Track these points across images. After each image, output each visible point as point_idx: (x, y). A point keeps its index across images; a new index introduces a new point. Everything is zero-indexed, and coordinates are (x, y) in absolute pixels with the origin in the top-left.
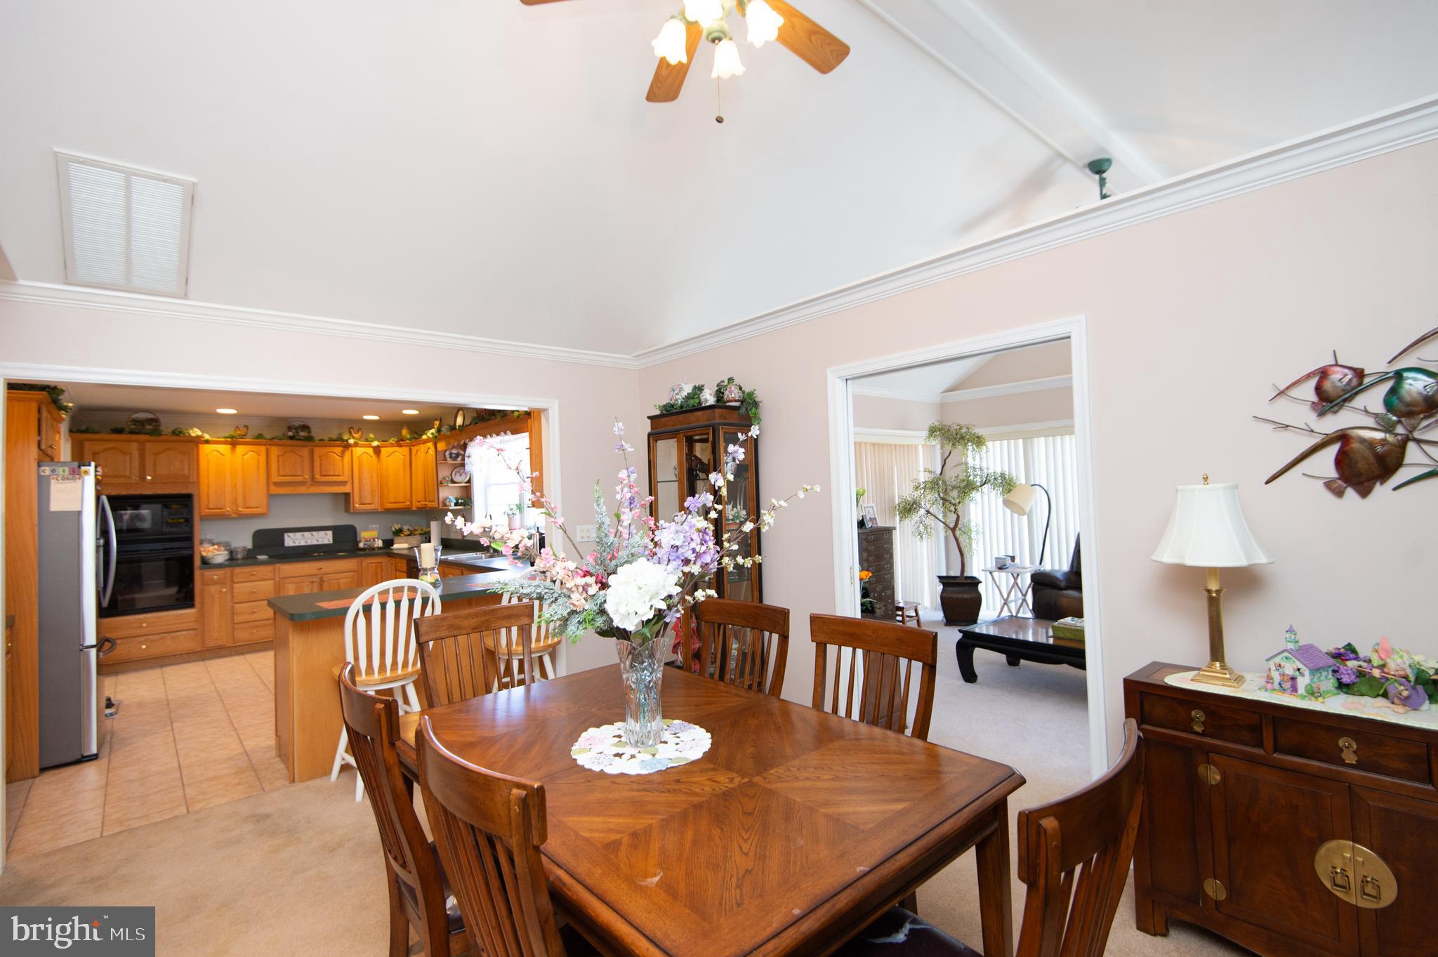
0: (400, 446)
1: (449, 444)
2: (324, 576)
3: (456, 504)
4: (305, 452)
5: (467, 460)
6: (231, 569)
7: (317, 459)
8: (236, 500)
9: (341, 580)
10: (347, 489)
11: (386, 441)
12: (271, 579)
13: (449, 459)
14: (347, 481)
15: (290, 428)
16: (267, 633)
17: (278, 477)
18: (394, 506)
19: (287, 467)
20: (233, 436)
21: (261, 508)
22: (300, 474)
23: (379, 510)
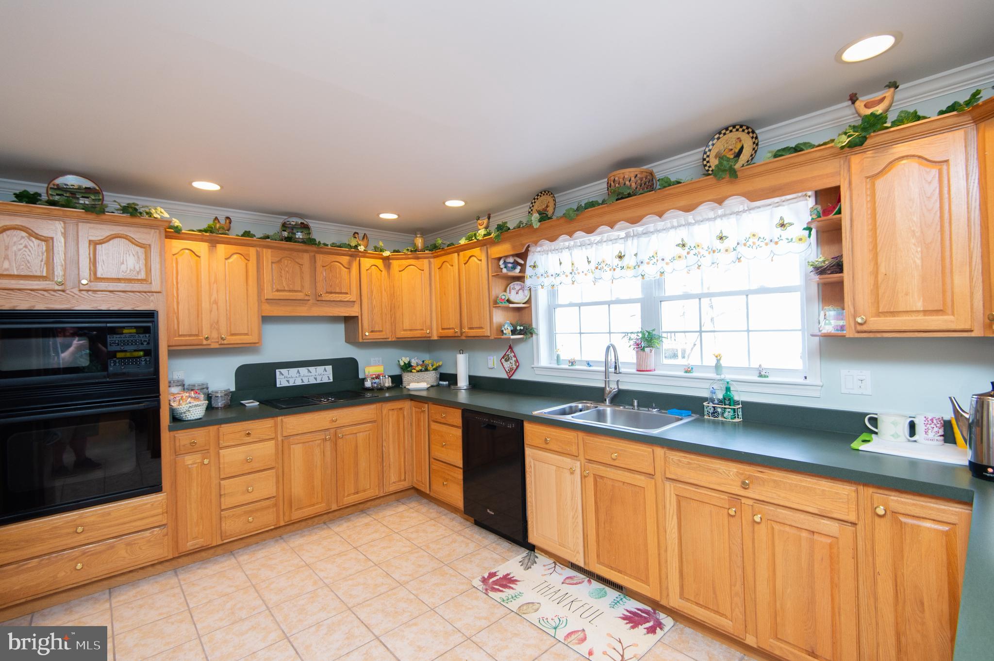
0: (418, 258)
1: (514, 247)
2: (338, 431)
3: (514, 332)
4: (306, 258)
5: (529, 271)
6: (216, 427)
7: (319, 269)
8: (218, 323)
9: (358, 435)
10: (354, 311)
11: (398, 251)
12: (272, 439)
13: (504, 271)
14: (354, 302)
15: (284, 226)
16: (268, 519)
17: (273, 292)
18: (409, 334)
19: (283, 279)
20: (210, 230)
21: (251, 335)
22: (299, 289)
23: (390, 340)
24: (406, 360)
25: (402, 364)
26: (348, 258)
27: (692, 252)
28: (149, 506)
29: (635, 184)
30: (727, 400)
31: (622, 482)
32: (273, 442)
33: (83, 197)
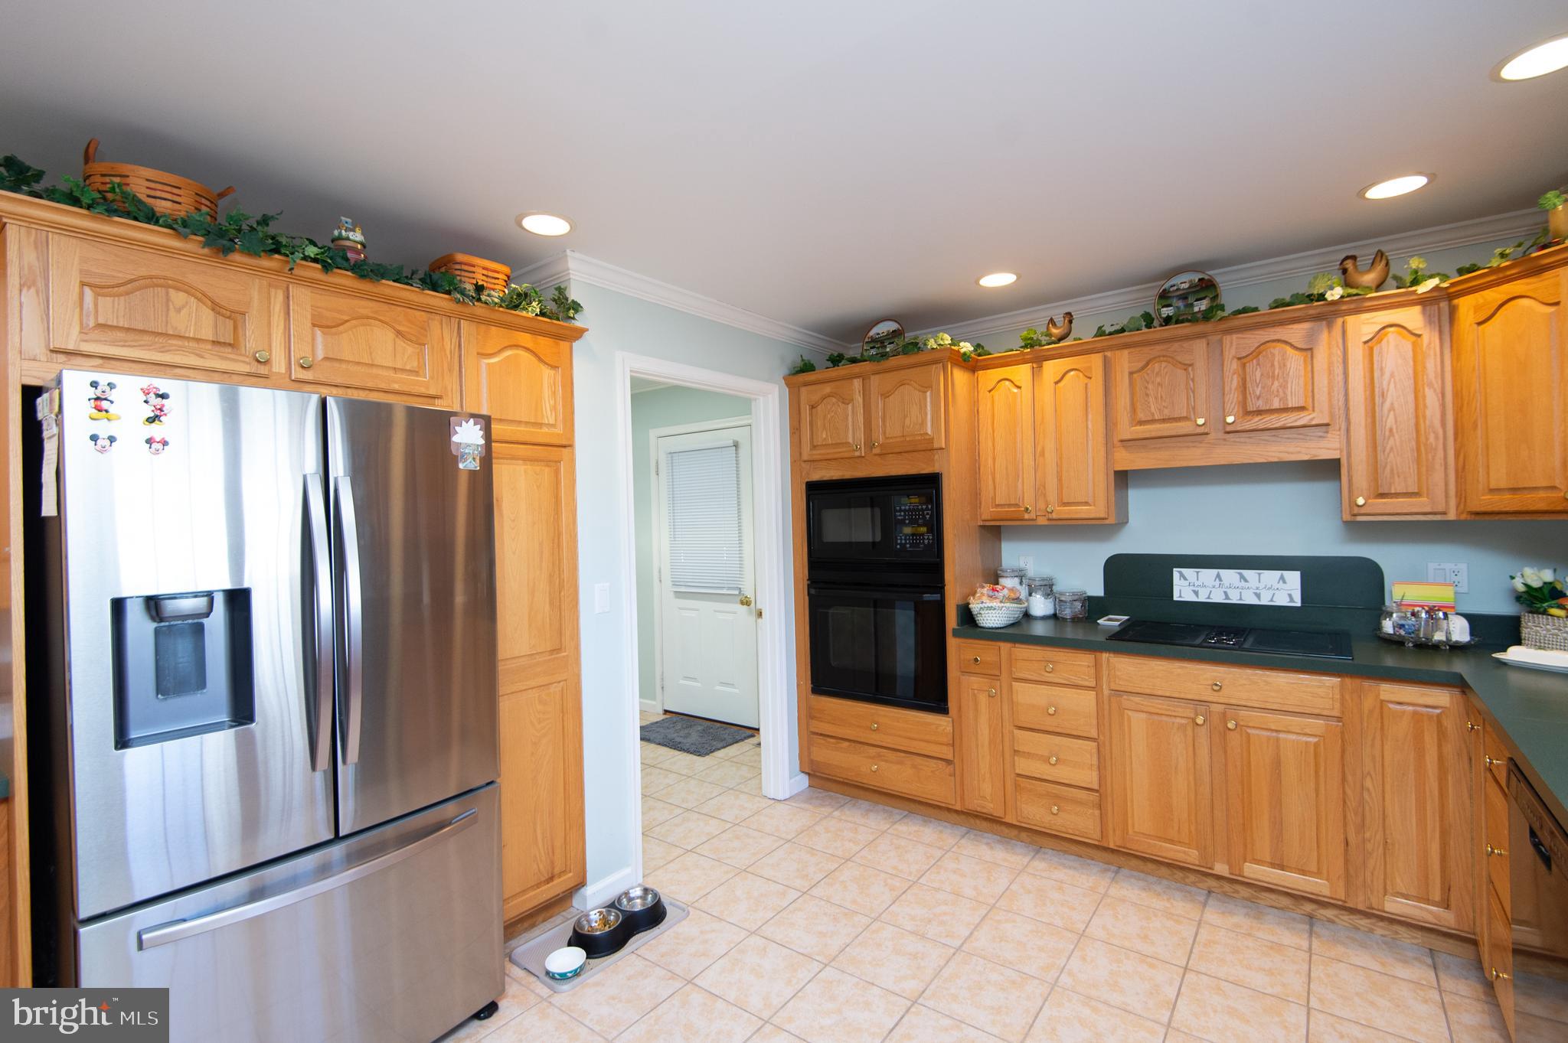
2: (1231, 712)
7: (1232, 366)
8: (1044, 484)
9: (1285, 737)
10: (1326, 447)
11: (1470, 270)
12: (1090, 688)
14: (1327, 425)
15: (1164, 297)
16: (1082, 822)
17: (1132, 426)
18: (1503, 501)
19: (1151, 399)
21: (1094, 505)
22: (1185, 415)
23: (1452, 516)
24: (1539, 577)
25: (1522, 586)
28: (934, 728)
32: (1094, 694)
33: (887, 343)
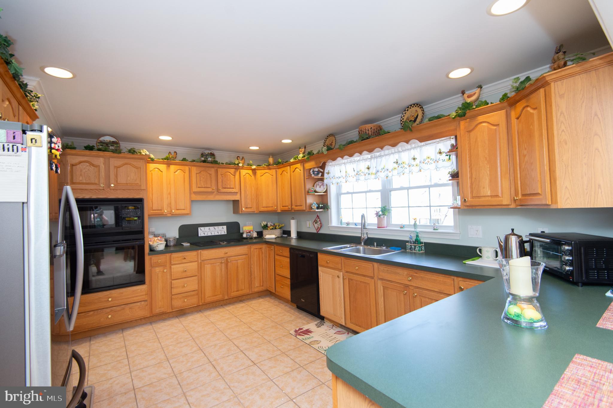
0: (270, 169)
1: (316, 164)
2: (228, 258)
3: (318, 208)
4: (212, 171)
5: (326, 175)
6: (170, 254)
7: (219, 176)
8: (170, 204)
9: (238, 261)
10: (237, 198)
11: (260, 166)
12: (196, 261)
13: (313, 175)
14: (237, 192)
15: (202, 155)
16: (193, 301)
17: (197, 188)
18: (266, 209)
19: (202, 182)
20: (167, 159)
21: (186, 210)
22: (210, 187)
23: (256, 212)
24: (265, 223)
25: (263, 225)
26: (234, 170)
27: (400, 166)
28: (139, 290)
29: (371, 132)
30: (417, 241)
31: (360, 281)
32: (197, 263)
33: (111, 146)
